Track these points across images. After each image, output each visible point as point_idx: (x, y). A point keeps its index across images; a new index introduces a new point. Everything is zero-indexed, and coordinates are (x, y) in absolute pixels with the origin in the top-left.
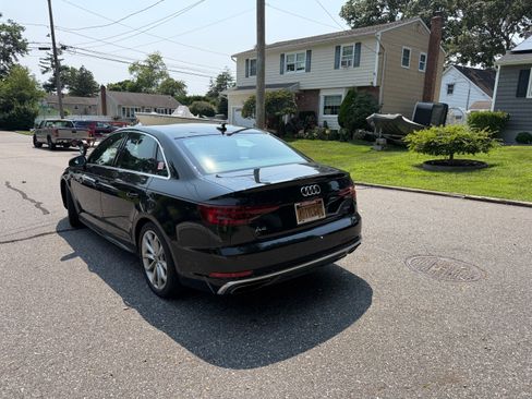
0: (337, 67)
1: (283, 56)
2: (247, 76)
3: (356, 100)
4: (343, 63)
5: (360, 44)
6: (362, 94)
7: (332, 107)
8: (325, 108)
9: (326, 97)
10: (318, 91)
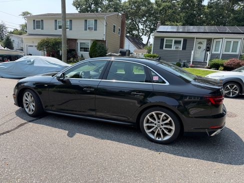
0: (86, 29)
1: (56, 21)
2: (34, 29)
3: (98, 46)
4: (89, 28)
5: (96, 20)
6: (99, 43)
7: (85, 48)
8: (81, 48)
9: (81, 43)
10: (76, 40)
